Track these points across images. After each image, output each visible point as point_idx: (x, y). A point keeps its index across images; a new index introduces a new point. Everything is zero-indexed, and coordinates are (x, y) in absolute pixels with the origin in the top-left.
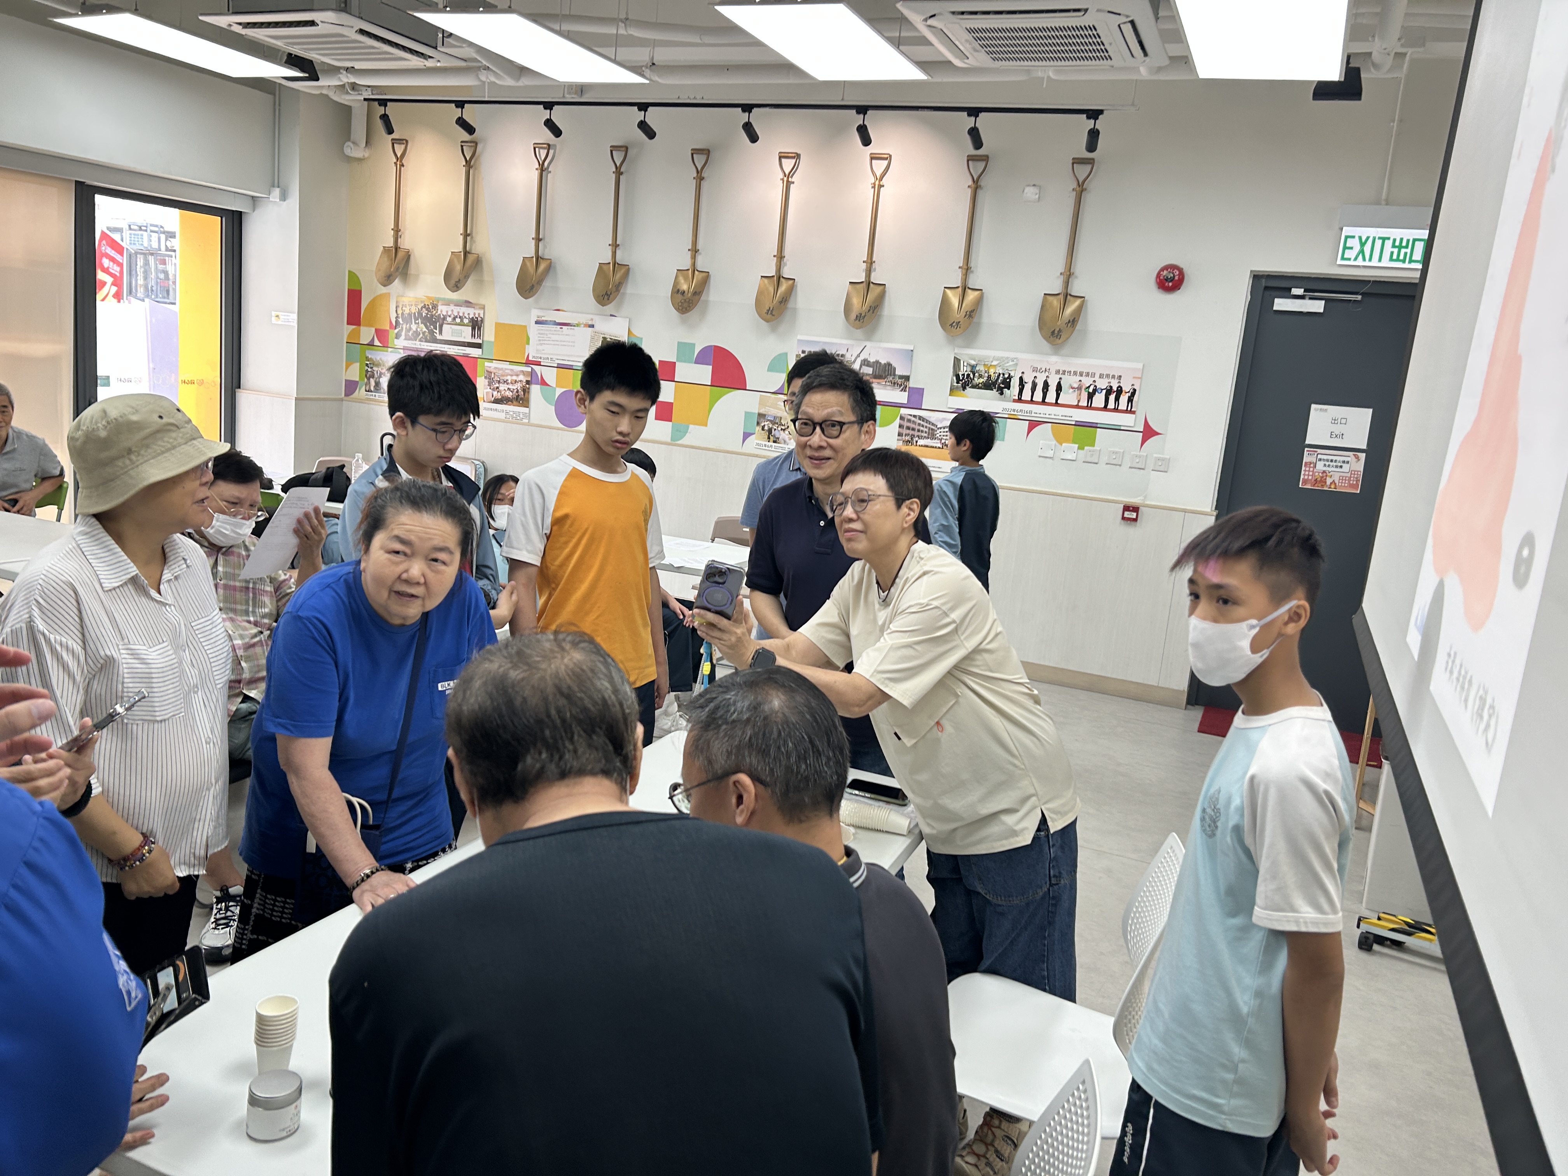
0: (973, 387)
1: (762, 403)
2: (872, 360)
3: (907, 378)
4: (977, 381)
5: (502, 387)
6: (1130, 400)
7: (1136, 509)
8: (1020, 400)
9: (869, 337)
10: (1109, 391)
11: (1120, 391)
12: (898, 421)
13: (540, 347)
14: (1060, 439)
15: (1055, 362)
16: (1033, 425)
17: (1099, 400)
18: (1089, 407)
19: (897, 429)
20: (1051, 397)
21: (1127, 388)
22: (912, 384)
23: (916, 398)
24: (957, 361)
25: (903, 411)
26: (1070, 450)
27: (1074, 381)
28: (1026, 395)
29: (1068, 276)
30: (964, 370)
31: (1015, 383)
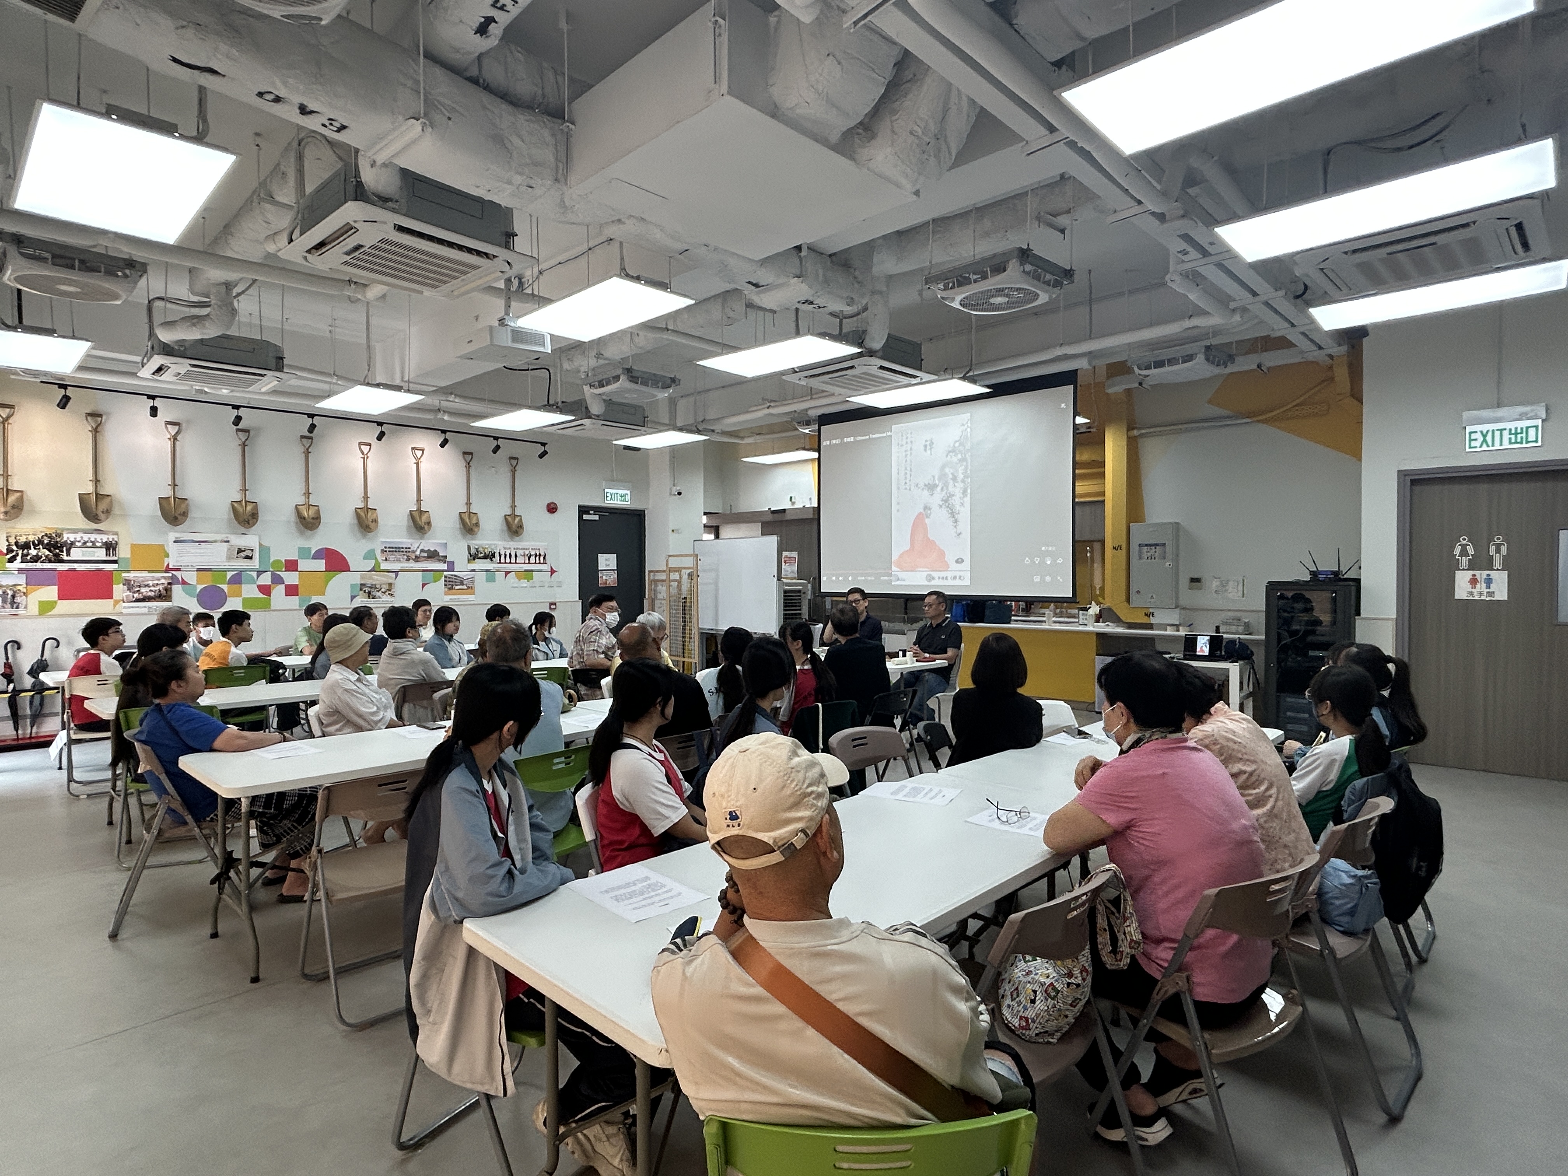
0: (480, 558)
1: (362, 578)
2: (426, 549)
3: (446, 557)
4: (480, 555)
5: (143, 590)
6: (544, 558)
7: (555, 604)
8: (500, 563)
9: (422, 538)
10: (536, 556)
11: (540, 555)
12: (443, 578)
13: (179, 559)
14: (519, 578)
15: (512, 544)
16: (507, 573)
17: (532, 560)
18: (529, 563)
19: (443, 583)
20: (513, 560)
21: (542, 554)
22: (448, 559)
23: (451, 566)
24: (469, 547)
25: (445, 573)
26: (524, 583)
27: (521, 552)
28: (503, 560)
29: (513, 507)
30: (473, 551)
31: (497, 555)
